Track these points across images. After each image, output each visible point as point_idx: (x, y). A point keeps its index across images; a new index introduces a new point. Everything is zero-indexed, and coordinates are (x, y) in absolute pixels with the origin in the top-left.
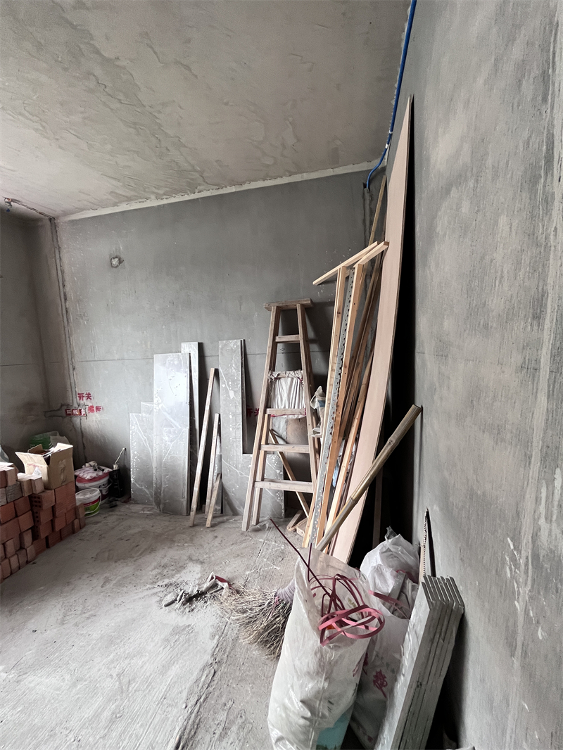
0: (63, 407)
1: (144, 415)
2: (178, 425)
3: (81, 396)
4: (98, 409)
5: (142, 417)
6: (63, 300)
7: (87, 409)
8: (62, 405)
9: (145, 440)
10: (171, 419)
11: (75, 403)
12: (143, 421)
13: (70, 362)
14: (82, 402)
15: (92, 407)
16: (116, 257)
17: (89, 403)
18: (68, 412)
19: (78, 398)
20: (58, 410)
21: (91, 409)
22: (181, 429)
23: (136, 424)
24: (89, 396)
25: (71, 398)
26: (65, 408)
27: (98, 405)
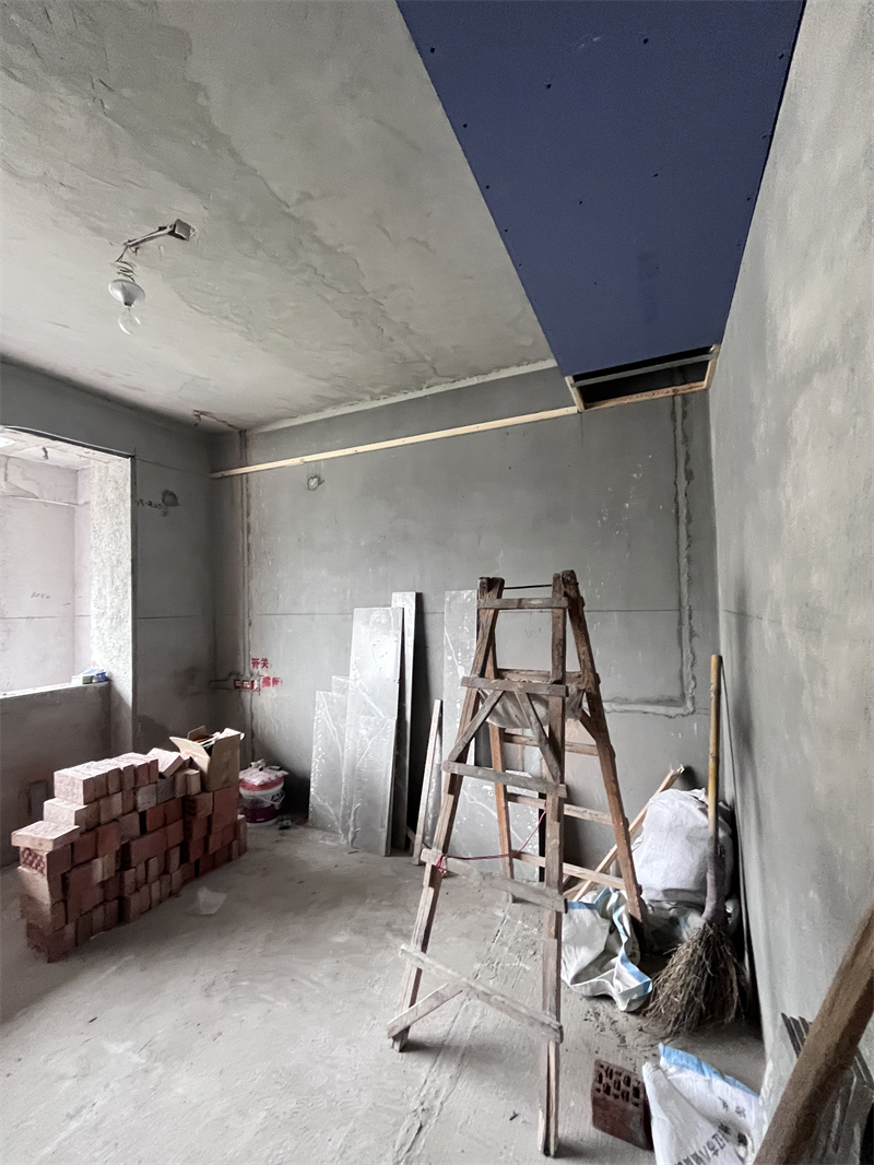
0: (231, 677)
1: (335, 694)
2: (381, 713)
3: (255, 663)
4: (275, 681)
5: (333, 698)
6: (246, 533)
7: (261, 680)
8: (230, 674)
9: (334, 732)
10: (373, 704)
11: (247, 671)
12: (333, 704)
13: (246, 615)
14: (255, 670)
15: (268, 678)
16: (315, 477)
17: (264, 673)
18: (238, 683)
19: (251, 665)
20: (225, 680)
21: (267, 681)
22: (385, 720)
23: (324, 707)
24: (265, 664)
25: (242, 665)
26: (234, 677)
27: (276, 676)
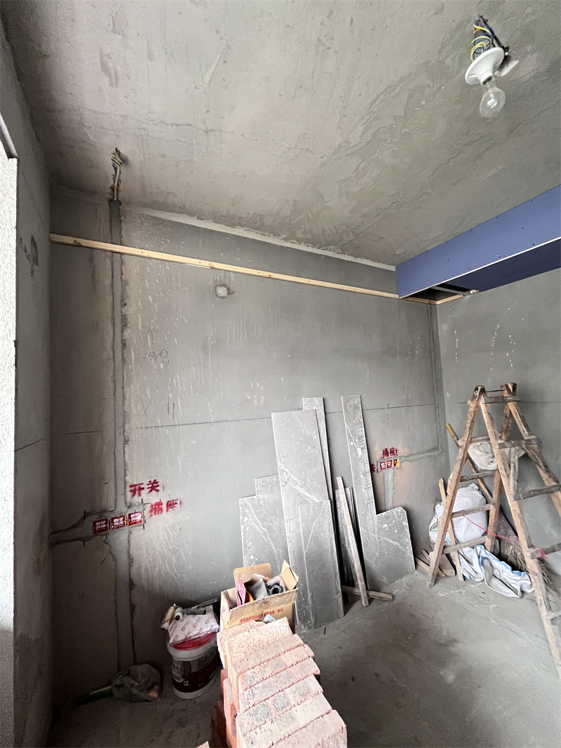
0: (87, 519)
1: (261, 496)
2: (315, 499)
3: (137, 489)
4: (171, 505)
5: (259, 500)
6: (119, 325)
7: (148, 508)
8: (86, 515)
9: (265, 534)
10: (306, 494)
11: (121, 499)
12: (260, 506)
13: (119, 431)
14: (137, 499)
15: (160, 504)
16: (224, 286)
17: (153, 498)
18: (100, 525)
19: (129, 494)
20: (74, 527)
21: (157, 508)
22: (321, 503)
23: (250, 512)
24: (154, 486)
25: (111, 497)
26: (95, 518)
27: (172, 498)
